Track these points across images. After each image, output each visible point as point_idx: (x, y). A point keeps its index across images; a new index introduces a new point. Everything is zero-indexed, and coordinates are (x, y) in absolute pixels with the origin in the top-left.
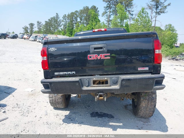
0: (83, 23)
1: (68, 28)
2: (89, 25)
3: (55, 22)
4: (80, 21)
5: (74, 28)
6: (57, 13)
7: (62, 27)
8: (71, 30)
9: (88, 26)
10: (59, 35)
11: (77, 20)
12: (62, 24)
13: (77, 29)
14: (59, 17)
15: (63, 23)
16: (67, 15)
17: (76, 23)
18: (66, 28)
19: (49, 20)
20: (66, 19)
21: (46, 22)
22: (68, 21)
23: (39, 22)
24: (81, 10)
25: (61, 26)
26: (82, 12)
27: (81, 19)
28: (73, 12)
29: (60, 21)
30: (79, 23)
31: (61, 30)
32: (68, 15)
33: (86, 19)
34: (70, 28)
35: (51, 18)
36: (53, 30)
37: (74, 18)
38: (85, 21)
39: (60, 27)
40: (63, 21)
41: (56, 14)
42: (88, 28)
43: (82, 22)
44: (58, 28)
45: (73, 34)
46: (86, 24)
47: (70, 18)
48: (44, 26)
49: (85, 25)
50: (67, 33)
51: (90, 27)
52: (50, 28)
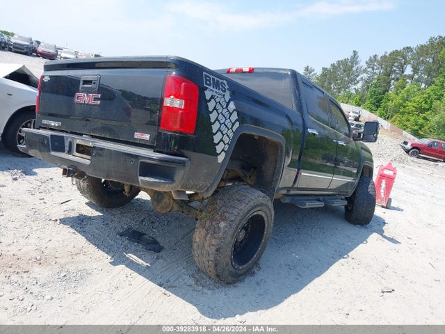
0: (418, 81)
1: (372, 89)
2: (433, 87)
3: (345, 71)
4: (411, 73)
5: (390, 92)
6: (354, 52)
7: (359, 85)
8: (380, 94)
9: (429, 90)
10: (347, 103)
11: (403, 72)
12: (362, 79)
13: (397, 94)
14: (359, 59)
15: (365, 76)
16: (379, 58)
17: (397, 79)
18: (368, 88)
19: (333, 65)
20: (375, 68)
21: (324, 69)
22: (377, 71)
23: (309, 68)
24: (422, 48)
25: (358, 82)
26: (423, 50)
27: (415, 70)
28: (399, 50)
29: (359, 72)
30: (408, 80)
31: (353, 92)
32: (384, 57)
33: (429, 72)
34: (380, 90)
35: (339, 61)
36: (335, 90)
37: (397, 67)
38: (426, 76)
39: (355, 84)
40: (365, 71)
41: (352, 55)
42: (428, 94)
43: (416, 77)
44: (348, 87)
45: (382, 105)
46: (426, 84)
47: (386, 66)
48: (317, 79)
49: (423, 86)
50: (368, 102)
51: (435, 93)
52: (330, 84)
